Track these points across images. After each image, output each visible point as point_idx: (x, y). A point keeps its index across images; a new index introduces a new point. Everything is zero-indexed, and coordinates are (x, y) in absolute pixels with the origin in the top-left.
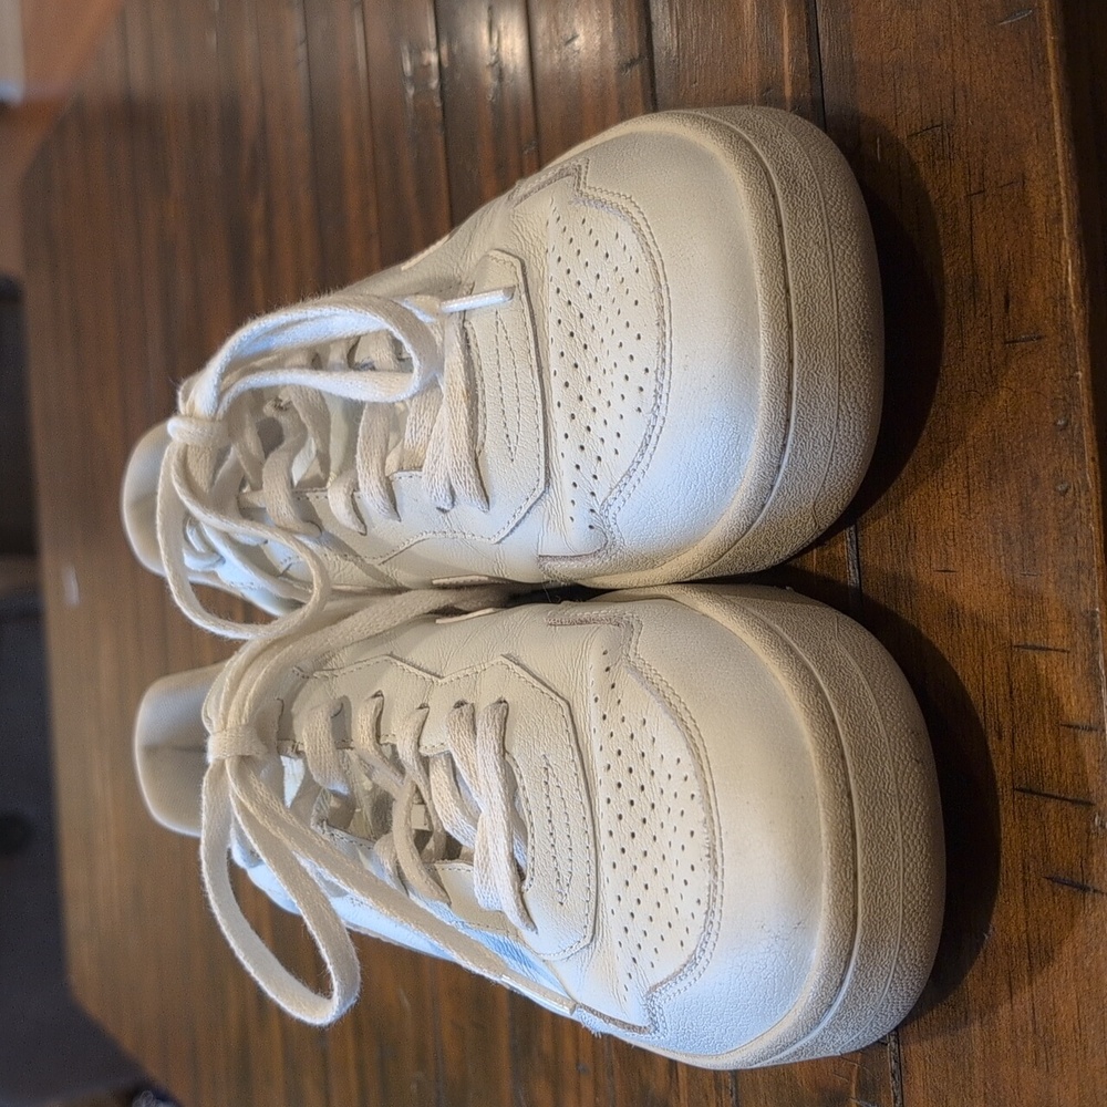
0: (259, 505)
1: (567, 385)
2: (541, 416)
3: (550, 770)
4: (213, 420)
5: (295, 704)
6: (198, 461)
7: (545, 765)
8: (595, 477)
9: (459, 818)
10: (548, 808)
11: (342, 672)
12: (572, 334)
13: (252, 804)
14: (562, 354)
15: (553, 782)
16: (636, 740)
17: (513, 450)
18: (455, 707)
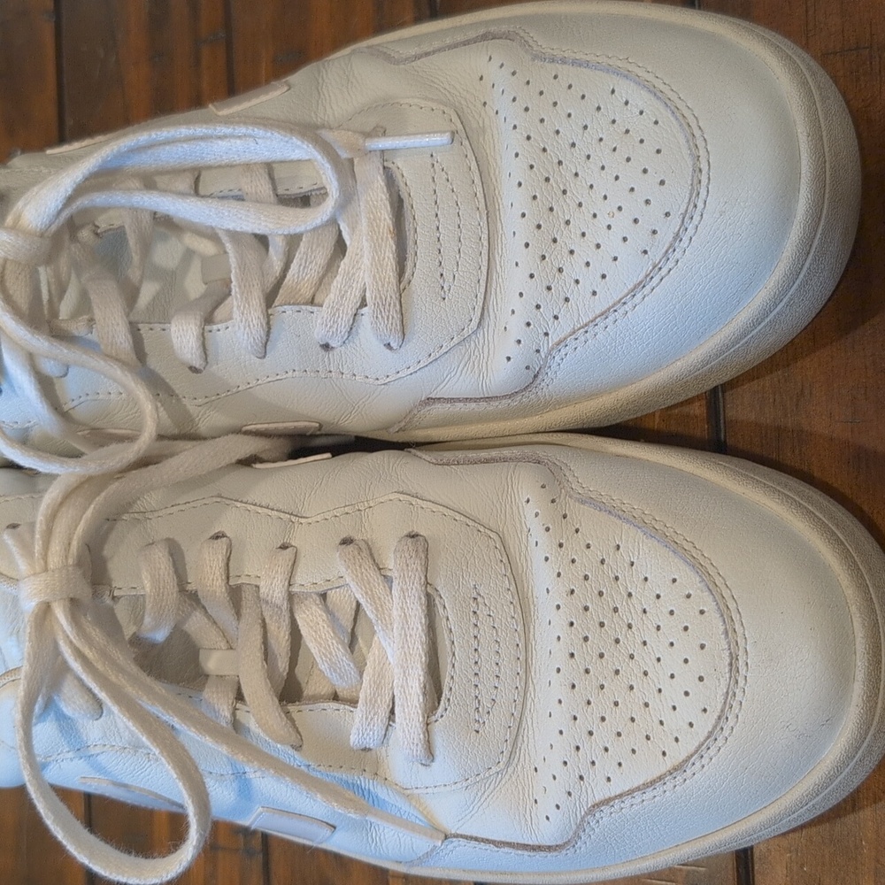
0: (76, 334)
1: (539, 227)
2: (485, 257)
3: (479, 599)
4: (42, 236)
5: (106, 547)
6: (17, 278)
7: (475, 595)
8: (556, 317)
9: (340, 654)
10: (476, 637)
11: (156, 514)
12: (547, 180)
13: (91, 649)
14: (535, 197)
15: (483, 611)
16: (608, 564)
17: (446, 288)
18: (341, 544)
